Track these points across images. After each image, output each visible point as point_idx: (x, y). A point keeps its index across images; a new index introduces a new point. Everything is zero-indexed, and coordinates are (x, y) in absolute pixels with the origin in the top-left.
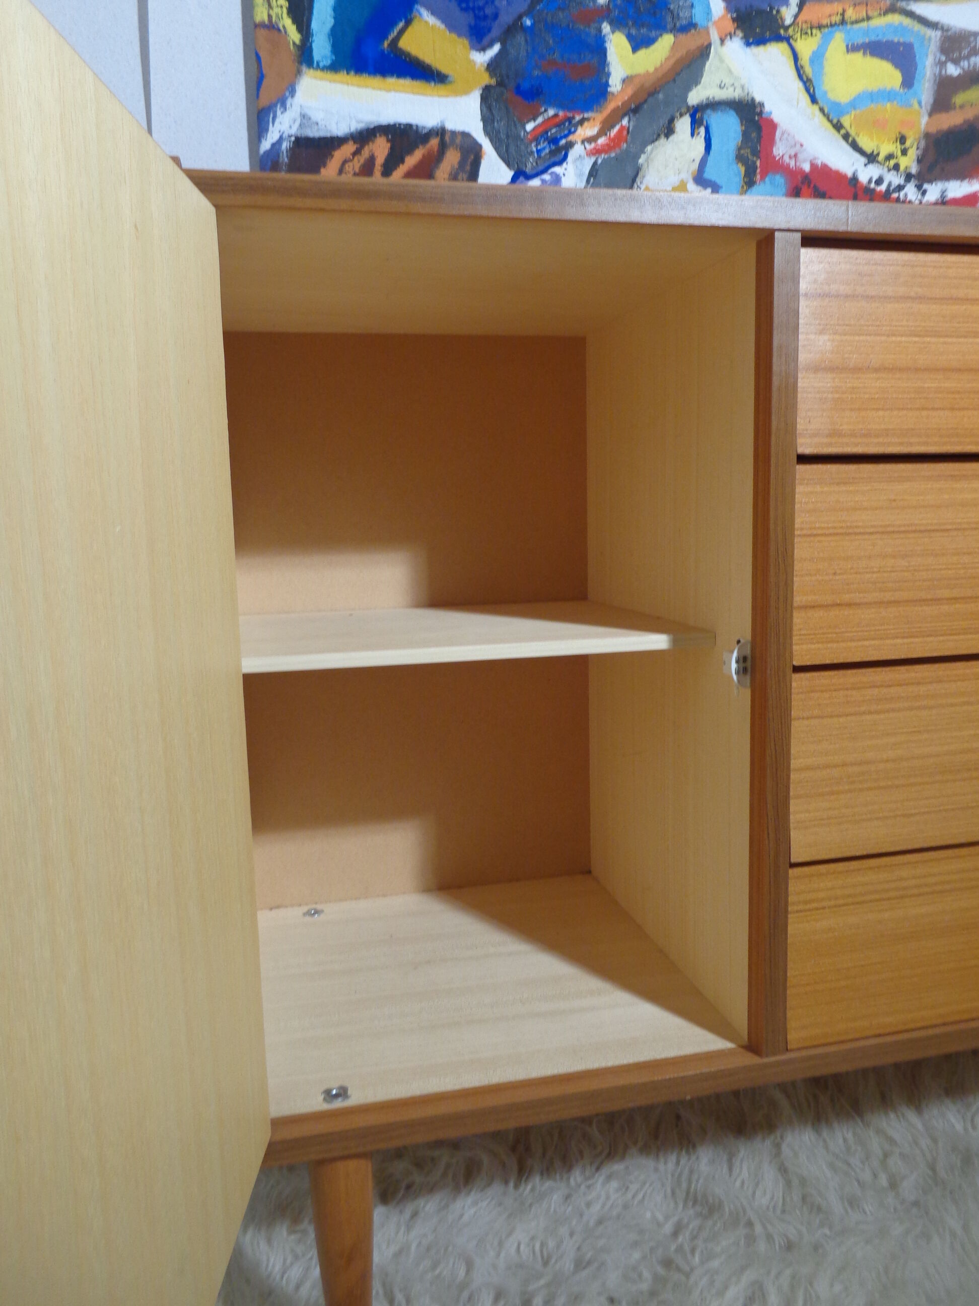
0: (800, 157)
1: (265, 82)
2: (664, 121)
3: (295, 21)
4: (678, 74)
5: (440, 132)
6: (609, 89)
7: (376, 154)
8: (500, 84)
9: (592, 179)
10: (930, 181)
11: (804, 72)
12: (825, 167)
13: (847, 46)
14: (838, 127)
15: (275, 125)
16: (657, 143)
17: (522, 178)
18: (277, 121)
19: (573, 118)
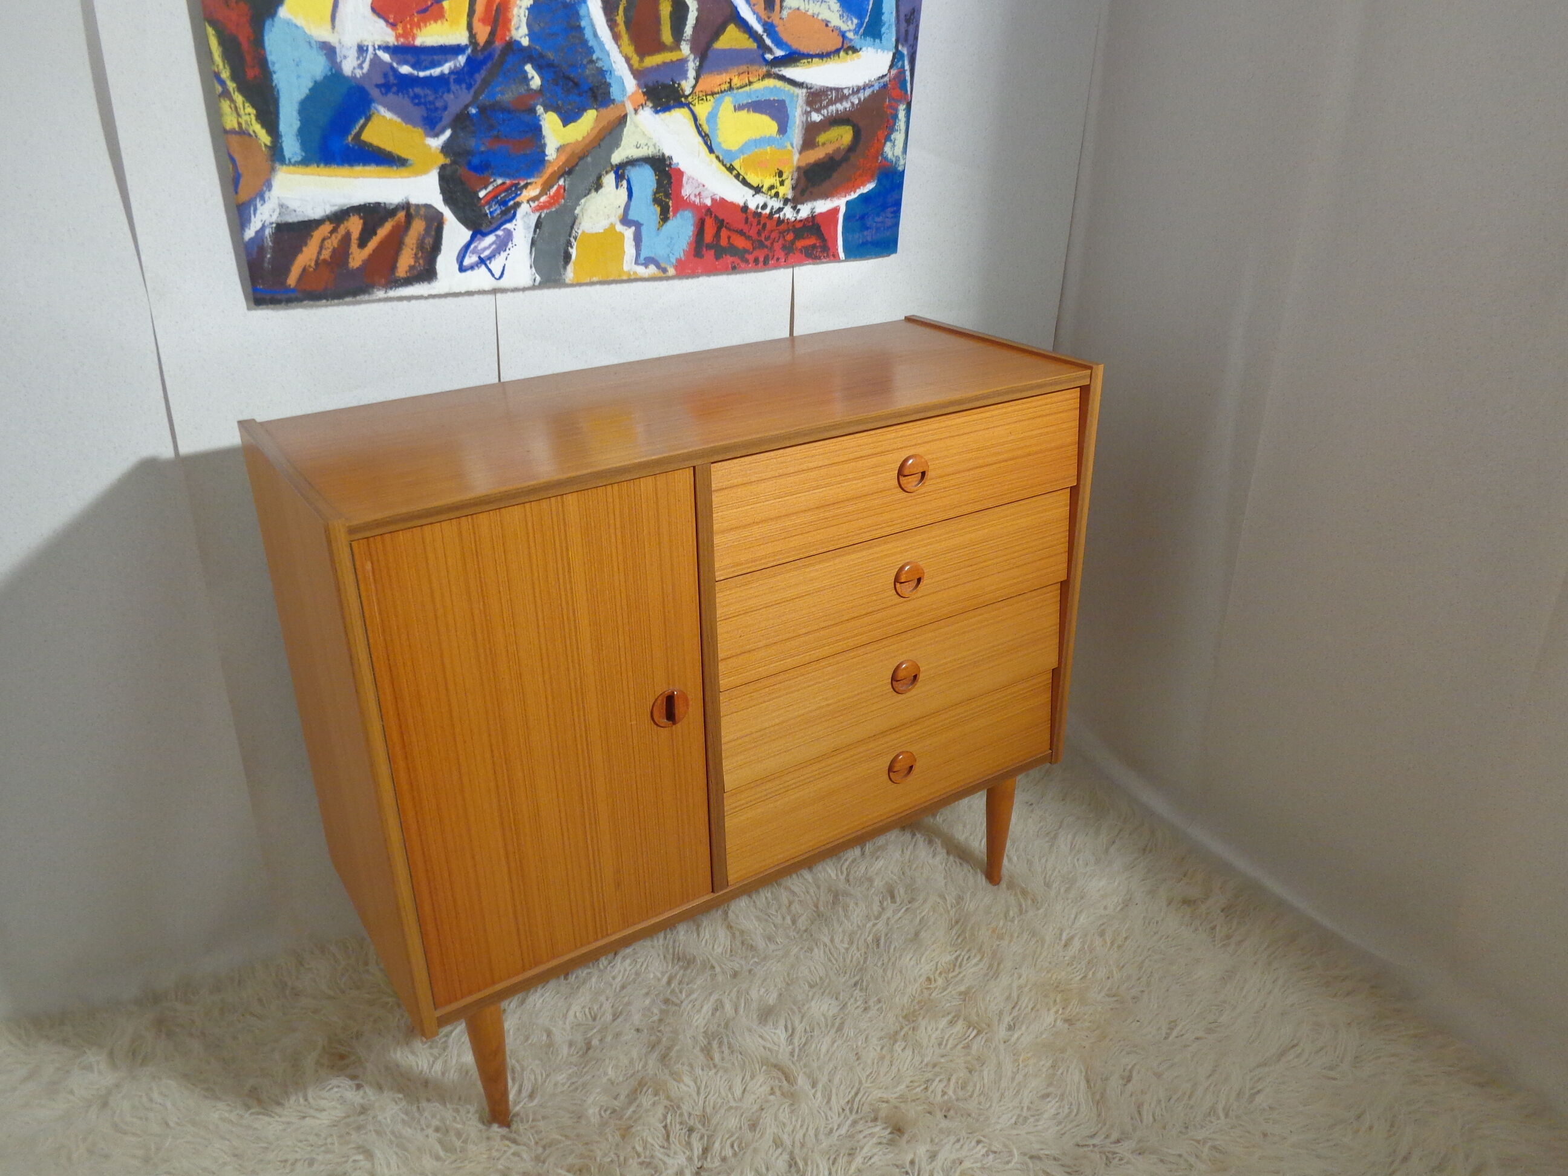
0: (704, 194)
1: (242, 181)
2: (593, 178)
3: (264, 126)
4: (602, 140)
5: (406, 206)
6: (546, 158)
7: (351, 231)
8: (454, 162)
9: (538, 230)
10: (802, 203)
11: (702, 129)
12: (723, 200)
13: (735, 107)
14: (731, 169)
15: (257, 215)
16: (589, 197)
17: (479, 236)
18: (258, 212)
19: (519, 184)
